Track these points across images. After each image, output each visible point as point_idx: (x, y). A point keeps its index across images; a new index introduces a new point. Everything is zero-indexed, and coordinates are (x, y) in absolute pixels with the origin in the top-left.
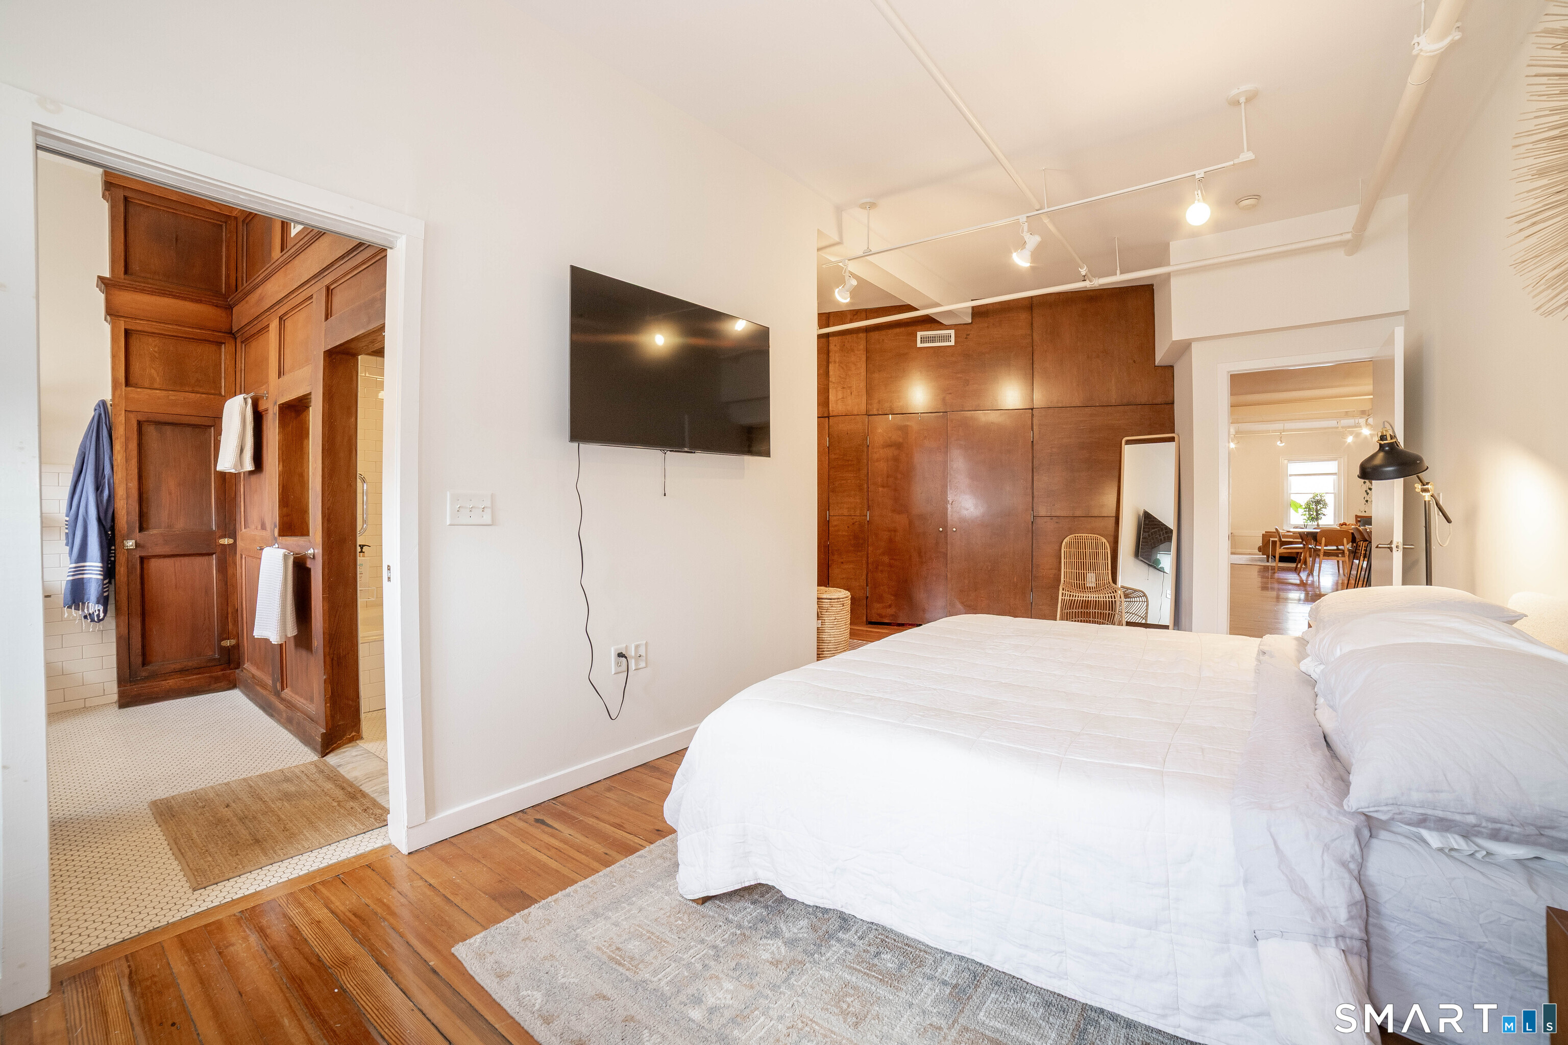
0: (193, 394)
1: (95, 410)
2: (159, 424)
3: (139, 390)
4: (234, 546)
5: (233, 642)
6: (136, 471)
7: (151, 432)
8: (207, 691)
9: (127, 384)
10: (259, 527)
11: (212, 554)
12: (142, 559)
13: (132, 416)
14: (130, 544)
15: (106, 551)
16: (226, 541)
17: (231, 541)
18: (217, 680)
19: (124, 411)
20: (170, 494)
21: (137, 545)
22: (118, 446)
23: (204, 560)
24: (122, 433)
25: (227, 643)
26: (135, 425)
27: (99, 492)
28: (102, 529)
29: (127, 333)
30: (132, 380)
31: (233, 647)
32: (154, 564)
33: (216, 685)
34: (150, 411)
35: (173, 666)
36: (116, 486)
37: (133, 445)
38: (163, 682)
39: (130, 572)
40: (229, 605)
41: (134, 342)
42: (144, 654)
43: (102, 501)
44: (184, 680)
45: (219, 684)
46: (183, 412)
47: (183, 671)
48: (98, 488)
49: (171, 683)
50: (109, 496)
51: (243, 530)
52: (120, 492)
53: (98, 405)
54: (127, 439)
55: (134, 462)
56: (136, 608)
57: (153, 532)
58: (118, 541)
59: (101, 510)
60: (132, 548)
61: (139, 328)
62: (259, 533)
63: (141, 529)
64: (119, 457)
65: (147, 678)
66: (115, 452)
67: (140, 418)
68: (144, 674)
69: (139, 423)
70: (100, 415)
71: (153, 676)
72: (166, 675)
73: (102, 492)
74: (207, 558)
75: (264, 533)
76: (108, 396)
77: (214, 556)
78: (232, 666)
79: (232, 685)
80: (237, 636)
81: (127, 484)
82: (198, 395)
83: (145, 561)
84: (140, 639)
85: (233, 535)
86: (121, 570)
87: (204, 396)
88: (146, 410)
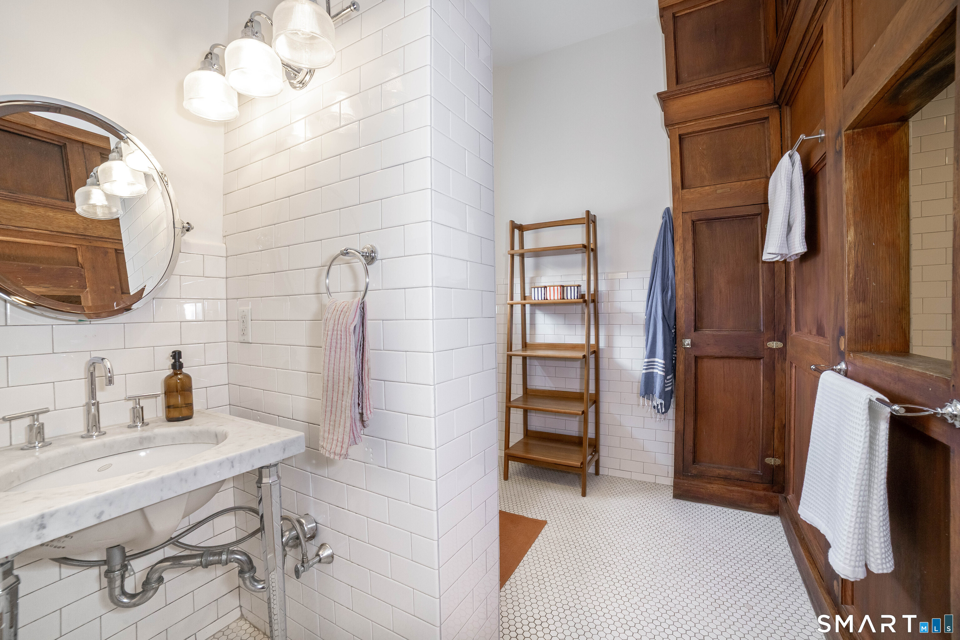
0: (739, 183)
1: (663, 217)
2: (709, 221)
3: (692, 190)
4: (782, 352)
5: (778, 462)
6: (692, 271)
7: (703, 228)
8: (748, 508)
9: (683, 188)
10: (814, 332)
11: (760, 359)
12: (696, 358)
13: (687, 217)
14: (687, 342)
15: (669, 349)
16: (774, 345)
17: (780, 345)
18: (759, 500)
19: (681, 213)
20: (720, 292)
21: (693, 344)
22: (678, 249)
23: (751, 364)
24: (680, 235)
25: (770, 461)
26: (690, 225)
27: (665, 293)
28: (667, 327)
29: (681, 138)
30: (687, 183)
31: (778, 466)
32: (706, 364)
33: (757, 505)
34: (701, 209)
35: (718, 471)
36: (677, 286)
37: (689, 246)
38: (709, 486)
39: (686, 371)
40: (776, 418)
41: (687, 144)
42: (695, 452)
43: (666, 301)
44: (727, 489)
45: (760, 505)
46: (731, 204)
47: (727, 479)
48: (664, 290)
49: (715, 488)
50: (672, 296)
51: (794, 333)
52: (680, 292)
53: (665, 213)
54: (685, 240)
55: (690, 262)
56: (691, 407)
57: (707, 332)
58: (678, 340)
59: (665, 310)
60: (688, 346)
61: (690, 130)
62: (813, 340)
63: (696, 329)
64: (679, 258)
65: (695, 477)
66: (676, 253)
67: (694, 218)
68: (694, 472)
69: (693, 222)
70: (666, 222)
71: (700, 476)
72: (712, 478)
73: (667, 292)
74: (754, 361)
75: (821, 341)
76: (669, 204)
77: (762, 361)
78: (775, 488)
79: (774, 511)
80: (784, 456)
81: (685, 285)
82: (744, 183)
83: (699, 361)
84: (692, 437)
85: (783, 337)
86: (680, 367)
87: (749, 182)
88: (699, 209)
